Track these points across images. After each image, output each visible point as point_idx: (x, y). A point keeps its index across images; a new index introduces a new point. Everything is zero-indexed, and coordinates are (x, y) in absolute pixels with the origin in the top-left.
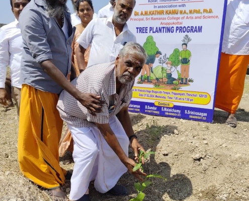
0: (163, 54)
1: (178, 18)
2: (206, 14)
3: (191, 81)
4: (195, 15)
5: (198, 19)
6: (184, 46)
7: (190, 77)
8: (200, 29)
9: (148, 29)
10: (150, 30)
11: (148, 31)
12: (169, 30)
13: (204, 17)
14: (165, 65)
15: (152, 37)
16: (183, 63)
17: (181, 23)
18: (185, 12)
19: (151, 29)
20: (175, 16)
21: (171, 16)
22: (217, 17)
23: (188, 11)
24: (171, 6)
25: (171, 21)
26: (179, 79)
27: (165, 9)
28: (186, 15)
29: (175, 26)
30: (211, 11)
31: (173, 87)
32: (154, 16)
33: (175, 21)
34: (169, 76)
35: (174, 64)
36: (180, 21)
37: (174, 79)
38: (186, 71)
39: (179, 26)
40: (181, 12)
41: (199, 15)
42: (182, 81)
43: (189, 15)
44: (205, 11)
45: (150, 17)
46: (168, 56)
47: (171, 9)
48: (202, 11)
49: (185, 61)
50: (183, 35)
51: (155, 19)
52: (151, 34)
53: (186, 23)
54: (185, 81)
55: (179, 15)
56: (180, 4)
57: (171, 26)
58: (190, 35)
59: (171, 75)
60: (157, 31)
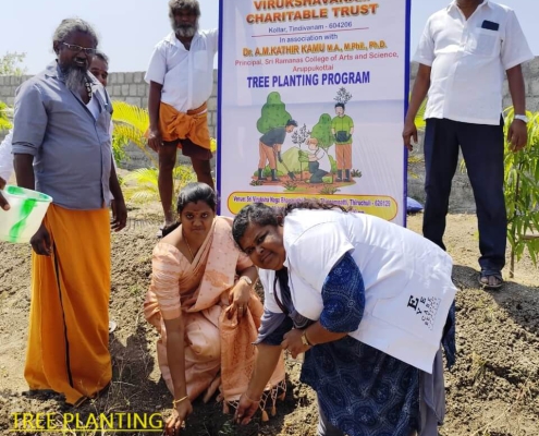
0: (300, 126)
1: (324, 59)
2: (374, 51)
3: (357, 174)
4: (355, 53)
5: (360, 60)
6: (340, 108)
7: (355, 167)
8: (366, 77)
9: (271, 80)
10: (274, 82)
11: (270, 83)
12: (309, 80)
13: (372, 56)
14: (304, 147)
15: (277, 95)
16: (338, 140)
17: (331, 68)
18: (337, 48)
19: (276, 79)
20: (320, 55)
21: (311, 55)
22: (395, 55)
23: (341, 46)
24: (310, 39)
25: (313, 64)
26: (333, 173)
27: (300, 44)
28: (338, 54)
29: (320, 73)
30: (382, 45)
31: (321, 188)
32: (280, 57)
33: (320, 64)
34: (314, 166)
35: (321, 143)
36: (328, 63)
37: (325, 173)
38: (345, 156)
39: (327, 72)
40: (330, 48)
41: (363, 52)
42: (340, 175)
43: (345, 53)
44: (372, 45)
45: (274, 57)
46: (310, 128)
47: (312, 43)
48: (367, 45)
49: (343, 138)
50: (336, 88)
51: (283, 61)
52: (277, 88)
53: (340, 67)
55: (326, 54)
56: (328, 34)
57: (313, 73)
58: (349, 87)
59: (318, 164)
60: (286, 83)
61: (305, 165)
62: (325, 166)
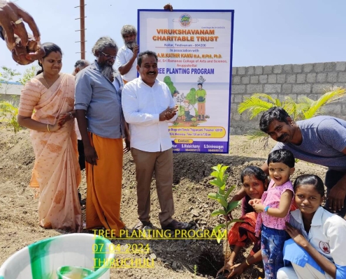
0: (181, 93)
1: (193, 61)
2: (216, 59)
3: (207, 117)
4: (207, 59)
5: (210, 63)
6: (200, 86)
7: (206, 114)
8: (212, 71)
9: (165, 70)
10: (167, 71)
11: (165, 71)
12: (185, 71)
13: (215, 61)
14: (183, 104)
15: (169, 78)
16: (199, 101)
17: (195, 66)
18: (198, 56)
19: (168, 70)
20: (190, 59)
21: (186, 59)
22: (225, 61)
23: (201, 56)
24: (186, 51)
25: (187, 64)
26: (196, 117)
27: (180, 53)
28: (199, 59)
29: (190, 68)
30: (220, 56)
31: (191, 124)
32: (170, 59)
33: (190, 64)
34: (187, 113)
35: (191, 102)
36: (195, 63)
37: (192, 117)
38: (202, 108)
39: (194, 68)
40: (195, 56)
41: (211, 59)
42: (200, 117)
43: (202, 59)
44: (215, 56)
45: (167, 59)
46: (185, 95)
47: (186, 53)
48: (213, 56)
49: (201, 100)
50: (198, 76)
51: (172, 61)
52: (168, 74)
53: (200, 66)
54: (202, 117)
55: (193, 59)
56: (194, 49)
57: (187, 68)
58: (205, 76)
59: (189, 112)
60: (174, 72)
61: (183, 113)
62: (193, 113)
